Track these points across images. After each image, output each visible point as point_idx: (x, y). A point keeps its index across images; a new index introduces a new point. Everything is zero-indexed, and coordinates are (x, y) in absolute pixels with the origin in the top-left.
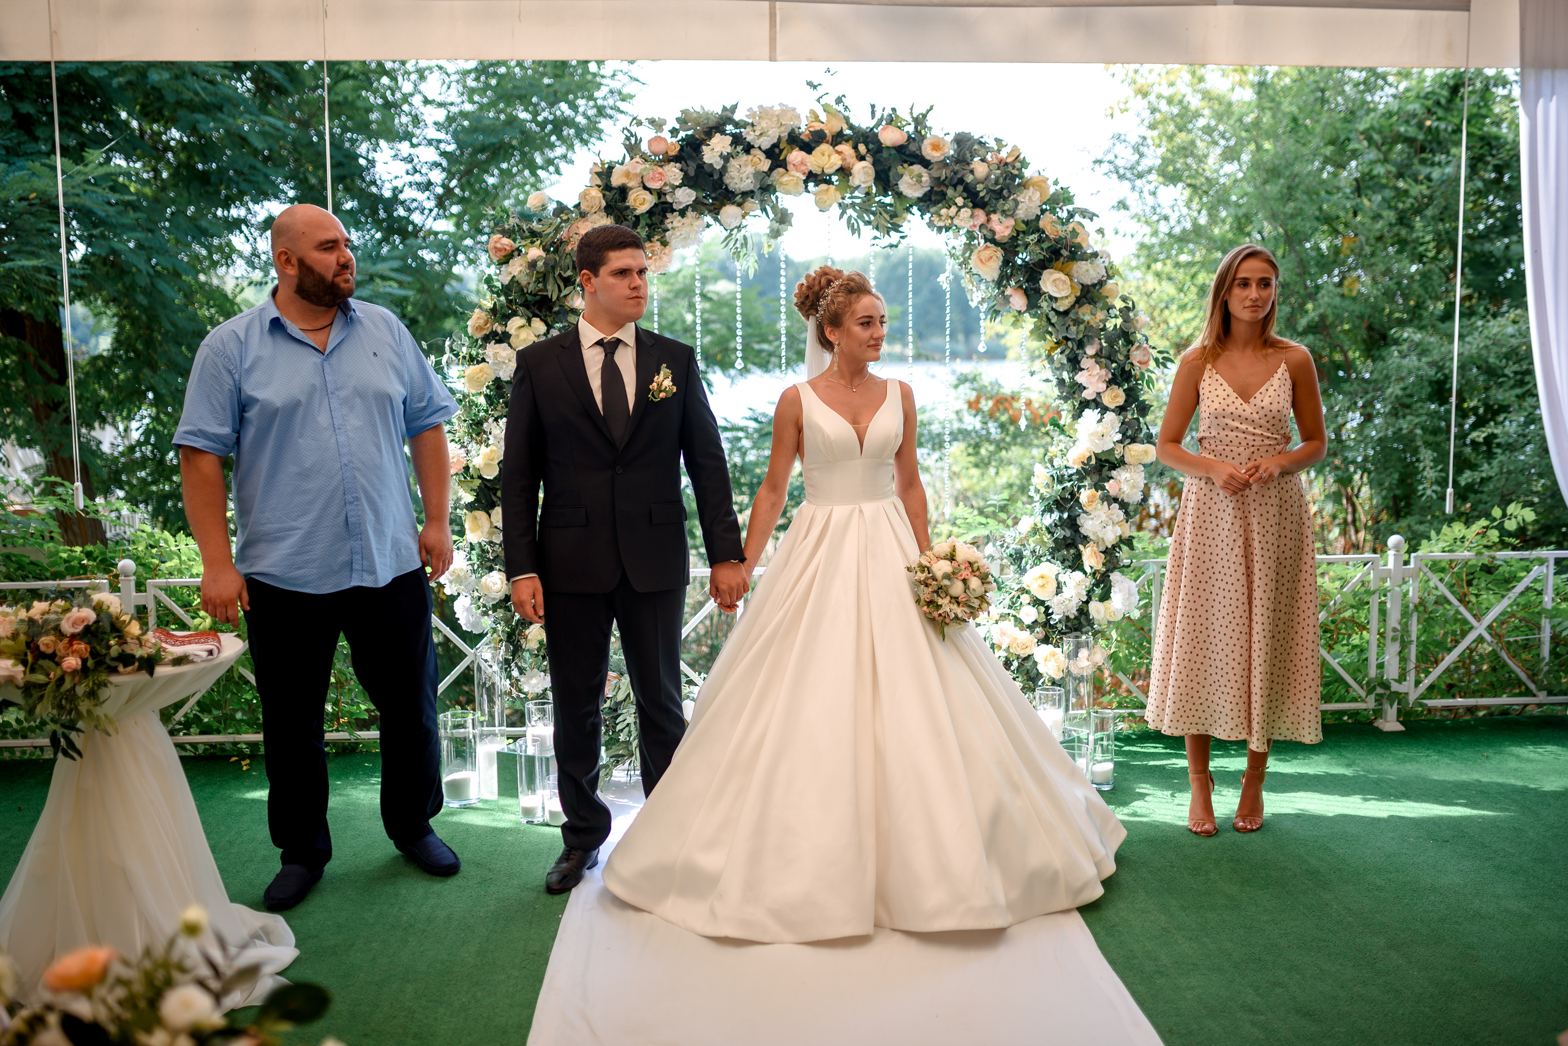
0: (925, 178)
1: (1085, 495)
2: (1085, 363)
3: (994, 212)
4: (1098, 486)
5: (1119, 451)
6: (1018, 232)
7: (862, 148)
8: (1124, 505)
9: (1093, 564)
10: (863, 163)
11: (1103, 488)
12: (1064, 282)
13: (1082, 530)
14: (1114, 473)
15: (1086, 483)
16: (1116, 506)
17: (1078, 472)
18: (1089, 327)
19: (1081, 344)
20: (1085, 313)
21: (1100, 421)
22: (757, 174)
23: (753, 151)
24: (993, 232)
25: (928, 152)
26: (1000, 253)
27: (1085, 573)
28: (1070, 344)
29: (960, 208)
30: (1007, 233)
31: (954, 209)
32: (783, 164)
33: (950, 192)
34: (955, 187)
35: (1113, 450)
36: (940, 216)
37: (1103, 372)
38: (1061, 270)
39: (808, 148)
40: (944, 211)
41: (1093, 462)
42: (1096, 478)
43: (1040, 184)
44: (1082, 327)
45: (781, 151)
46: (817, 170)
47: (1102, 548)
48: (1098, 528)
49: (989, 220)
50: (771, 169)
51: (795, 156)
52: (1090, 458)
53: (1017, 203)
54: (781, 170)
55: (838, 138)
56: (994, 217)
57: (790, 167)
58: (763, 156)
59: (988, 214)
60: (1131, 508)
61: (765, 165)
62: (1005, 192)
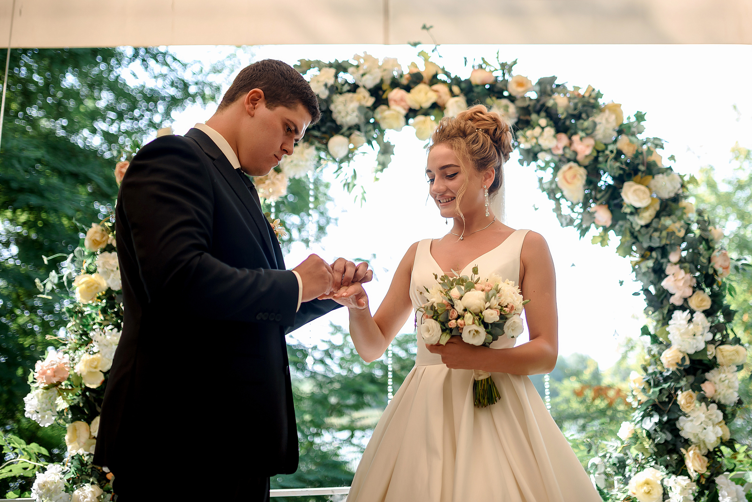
0: (512, 109)
1: (682, 398)
2: (670, 270)
3: (575, 133)
4: (696, 387)
5: (711, 351)
6: (598, 152)
7: (456, 89)
8: (721, 407)
9: (698, 468)
10: (456, 99)
11: (700, 390)
12: (644, 192)
13: (683, 434)
14: (708, 375)
15: (683, 383)
16: (714, 406)
17: (673, 373)
18: (671, 234)
19: (664, 251)
20: (667, 221)
21: (690, 321)
22: (361, 108)
23: (359, 90)
24: (576, 153)
25: (513, 89)
26: (582, 172)
27: (690, 477)
28: (654, 254)
29: (543, 128)
30: (588, 151)
31: (537, 131)
32: (386, 102)
33: (534, 117)
34: (538, 113)
35: (705, 350)
36: (525, 137)
37: (689, 276)
38: (640, 183)
39: (408, 89)
40: (529, 133)
41: (687, 362)
42: (691, 379)
43: (615, 109)
44: (664, 233)
45: (384, 92)
46: (416, 106)
47: (705, 451)
48: (698, 430)
49: (571, 143)
50: (375, 107)
51: (396, 94)
52: (683, 359)
53: (595, 124)
54: (383, 107)
55: (434, 80)
56: (576, 138)
57: (391, 103)
58: (367, 94)
59: (570, 138)
60: (729, 410)
61: (370, 101)
62: (584, 116)
